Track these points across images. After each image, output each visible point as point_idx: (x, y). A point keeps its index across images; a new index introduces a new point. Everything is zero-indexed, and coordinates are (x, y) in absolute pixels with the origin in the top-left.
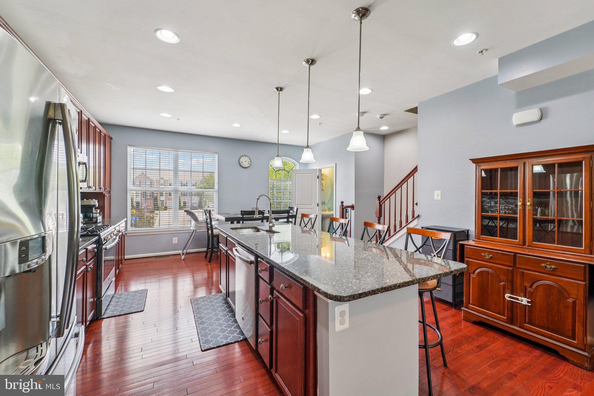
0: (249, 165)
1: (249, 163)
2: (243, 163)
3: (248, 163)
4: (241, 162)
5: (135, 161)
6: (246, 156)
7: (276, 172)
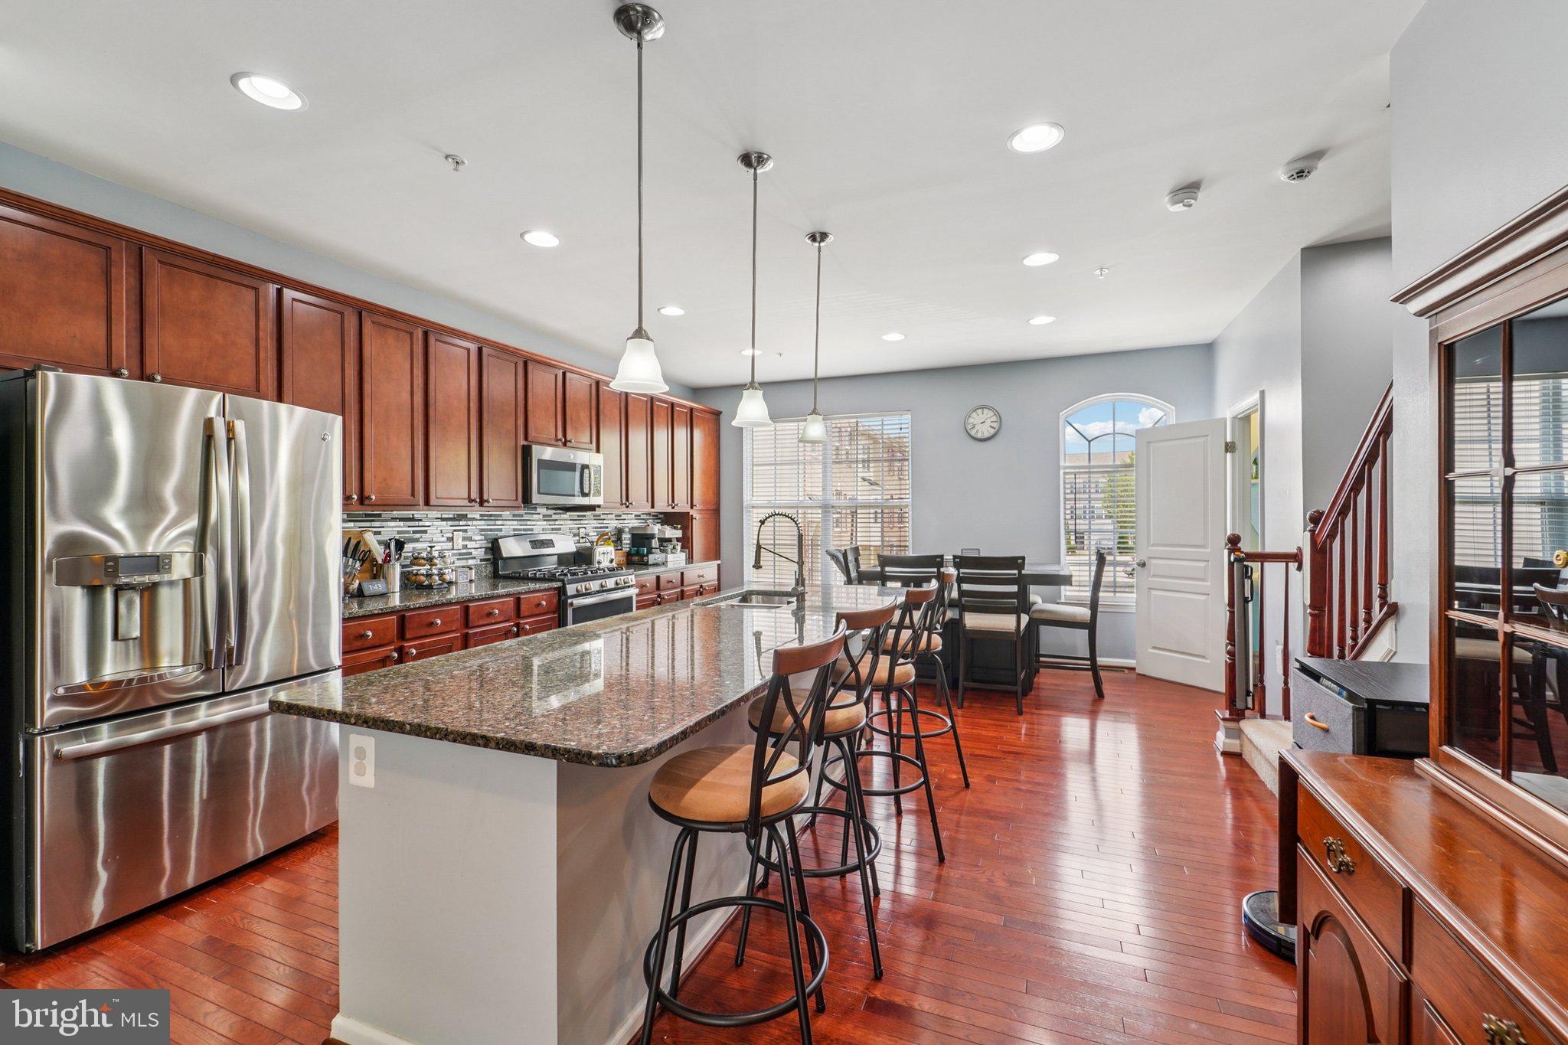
0: (992, 431)
1: (994, 425)
2: (977, 427)
3: (991, 426)
4: (969, 427)
5: (756, 449)
6: (983, 408)
7: (1089, 442)
